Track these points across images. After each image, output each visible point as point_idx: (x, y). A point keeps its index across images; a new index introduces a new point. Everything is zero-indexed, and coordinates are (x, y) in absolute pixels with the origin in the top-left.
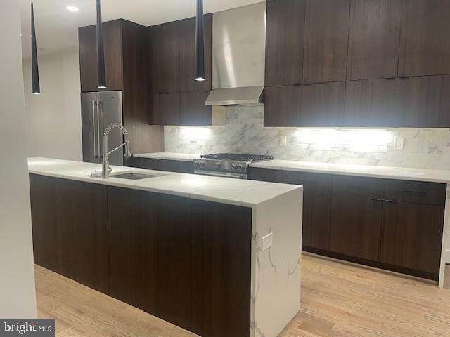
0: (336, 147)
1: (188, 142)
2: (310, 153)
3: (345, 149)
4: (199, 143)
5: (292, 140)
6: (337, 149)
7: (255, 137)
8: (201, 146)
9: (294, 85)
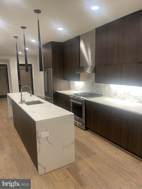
0: (125, 93)
1: (77, 86)
2: (116, 95)
3: (128, 94)
4: (80, 87)
5: (109, 88)
6: (125, 94)
7: (97, 86)
8: (81, 88)
9: (105, 65)
